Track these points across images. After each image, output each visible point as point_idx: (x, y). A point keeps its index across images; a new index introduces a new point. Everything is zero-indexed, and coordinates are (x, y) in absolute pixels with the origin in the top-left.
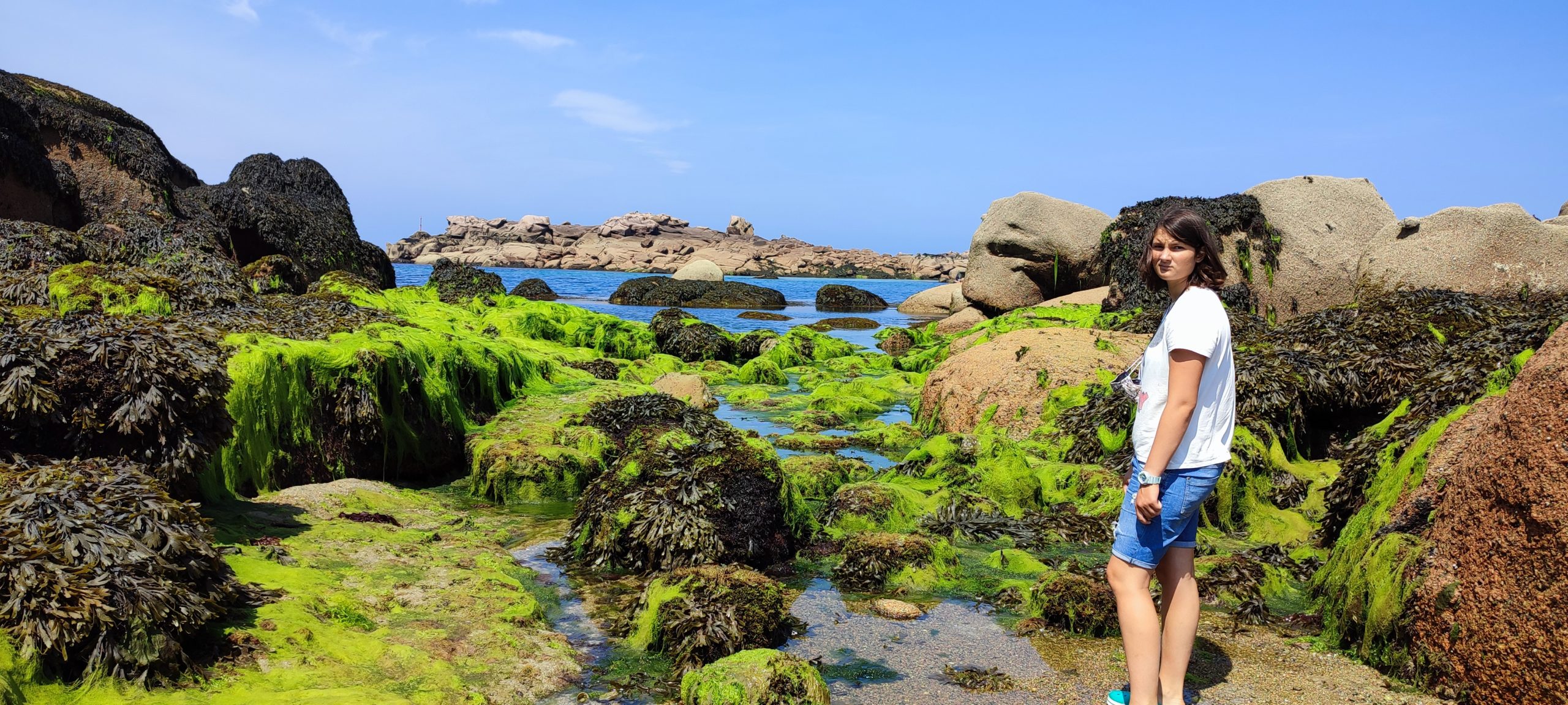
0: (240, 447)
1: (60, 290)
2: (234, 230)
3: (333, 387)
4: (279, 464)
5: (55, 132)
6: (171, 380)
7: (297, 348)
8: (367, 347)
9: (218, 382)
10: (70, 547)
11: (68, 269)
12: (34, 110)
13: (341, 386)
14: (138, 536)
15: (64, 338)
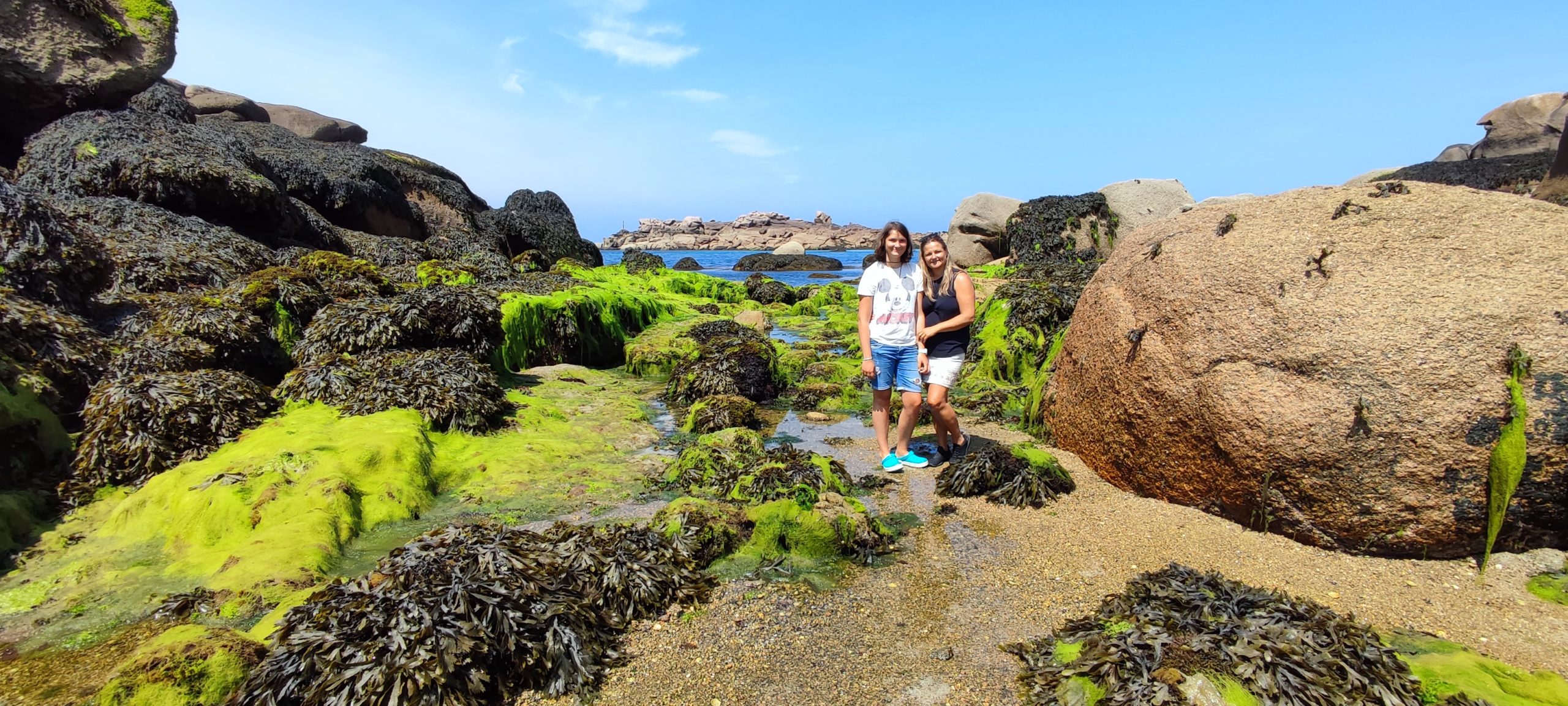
0: (510, 348)
1: (422, 274)
2: (508, 236)
3: (554, 318)
4: (530, 356)
5: (409, 184)
6: (476, 314)
7: (535, 300)
8: (570, 298)
9: (497, 315)
10: (440, 380)
11: (425, 264)
12: (397, 173)
13: (558, 318)
14: (466, 376)
15: (429, 296)
